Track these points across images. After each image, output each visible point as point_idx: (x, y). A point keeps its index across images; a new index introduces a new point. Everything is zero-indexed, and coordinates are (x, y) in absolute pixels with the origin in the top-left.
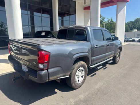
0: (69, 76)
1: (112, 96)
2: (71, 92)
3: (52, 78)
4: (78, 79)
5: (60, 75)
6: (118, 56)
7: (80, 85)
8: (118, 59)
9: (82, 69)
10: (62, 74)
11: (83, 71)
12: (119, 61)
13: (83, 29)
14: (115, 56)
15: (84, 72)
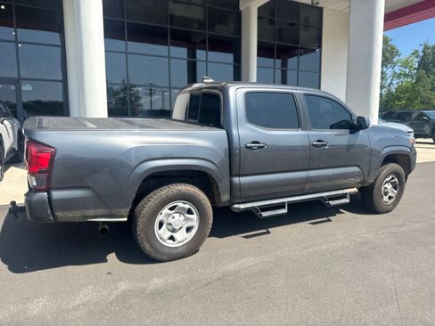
0: (126, 219)
1: (249, 298)
2: (142, 266)
3: (63, 215)
4: (170, 234)
5: (91, 212)
6: (389, 186)
7: (175, 251)
8: (390, 198)
9: (187, 206)
10: (100, 211)
11: (190, 212)
12: (395, 204)
13: (216, 91)
14: (372, 186)
15: (195, 217)
